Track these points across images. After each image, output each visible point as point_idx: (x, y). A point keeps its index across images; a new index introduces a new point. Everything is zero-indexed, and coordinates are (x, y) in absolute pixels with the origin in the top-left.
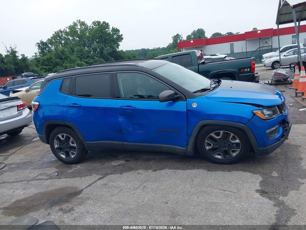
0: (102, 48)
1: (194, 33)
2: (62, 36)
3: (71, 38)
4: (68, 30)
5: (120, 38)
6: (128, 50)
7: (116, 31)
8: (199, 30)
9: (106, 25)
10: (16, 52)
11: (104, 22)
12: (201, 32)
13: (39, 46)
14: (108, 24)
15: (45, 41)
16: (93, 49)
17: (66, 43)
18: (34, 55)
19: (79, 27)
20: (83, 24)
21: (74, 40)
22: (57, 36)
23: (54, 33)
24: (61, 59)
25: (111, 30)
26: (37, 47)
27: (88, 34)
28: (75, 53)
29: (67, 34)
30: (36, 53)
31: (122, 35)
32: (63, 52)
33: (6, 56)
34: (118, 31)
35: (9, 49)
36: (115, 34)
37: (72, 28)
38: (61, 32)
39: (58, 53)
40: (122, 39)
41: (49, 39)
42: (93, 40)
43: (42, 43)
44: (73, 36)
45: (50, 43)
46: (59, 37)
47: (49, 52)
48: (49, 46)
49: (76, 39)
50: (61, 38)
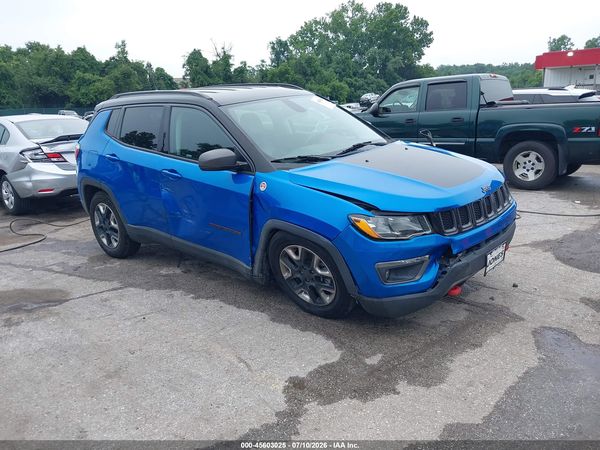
0: (387, 57)
2: (316, 30)
3: (331, 35)
4: (329, 20)
5: (427, 40)
6: (446, 64)
7: (421, 23)
9: (402, 11)
10: (230, 57)
11: (398, 6)
13: (273, 48)
14: (406, 9)
15: (284, 39)
16: (369, 59)
17: (320, 45)
19: (350, 14)
20: (359, 8)
21: (336, 39)
22: (308, 30)
23: (303, 25)
24: (305, 74)
25: (410, 21)
26: (270, 50)
27: (364, 30)
28: (333, 65)
29: (326, 26)
30: (263, 61)
31: (431, 33)
32: (309, 61)
33: (214, 63)
34: (424, 24)
35: (220, 51)
36: (415, 31)
37: (337, 17)
38: (316, 22)
39: (303, 67)
40: (431, 41)
41: (292, 36)
42: (371, 42)
43: (280, 43)
44: (335, 32)
45: (292, 43)
46: (311, 31)
47: (288, 59)
48: (291, 48)
49: (342, 37)
50: (313, 35)
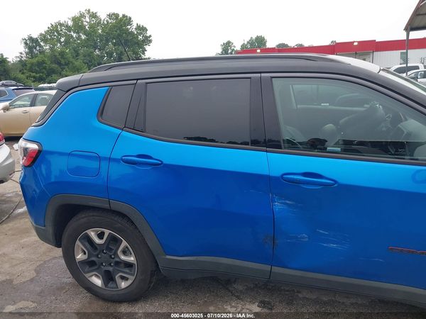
0: (121, 52)
1: (251, 42)
2: (62, 31)
3: (74, 35)
4: (70, 23)
5: (147, 40)
7: (142, 29)
8: (258, 38)
9: (127, 20)
11: (124, 16)
12: (260, 41)
13: (26, 43)
14: (130, 18)
15: (35, 36)
16: (107, 53)
17: (67, 42)
18: (18, 55)
19: (88, 20)
20: (94, 16)
21: (79, 38)
22: (55, 30)
23: (50, 26)
24: (59, 64)
25: (134, 27)
26: (23, 45)
27: (100, 31)
28: (81, 57)
29: (68, 28)
30: (21, 53)
31: (150, 36)
32: (62, 54)
34: (144, 29)
36: (140, 34)
37: (77, 21)
38: (61, 25)
39: (55, 56)
40: (150, 41)
41: (41, 34)
42: (107, 41)
43: (31, 39)
44: (78, 33)
45: (42, 40)
46: (57, 31)
47: (40, 53)
48: (42, 44)
49: (83, 37)
50: (59, 34)
